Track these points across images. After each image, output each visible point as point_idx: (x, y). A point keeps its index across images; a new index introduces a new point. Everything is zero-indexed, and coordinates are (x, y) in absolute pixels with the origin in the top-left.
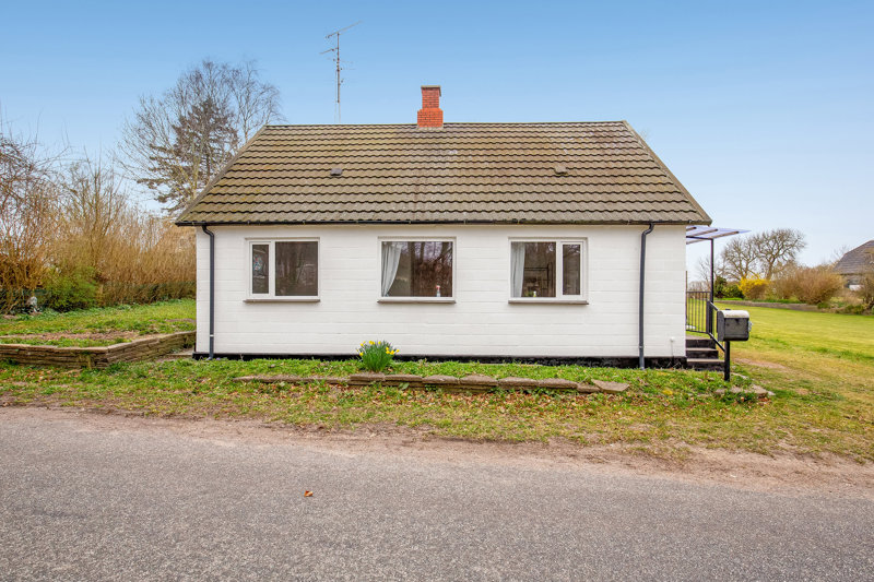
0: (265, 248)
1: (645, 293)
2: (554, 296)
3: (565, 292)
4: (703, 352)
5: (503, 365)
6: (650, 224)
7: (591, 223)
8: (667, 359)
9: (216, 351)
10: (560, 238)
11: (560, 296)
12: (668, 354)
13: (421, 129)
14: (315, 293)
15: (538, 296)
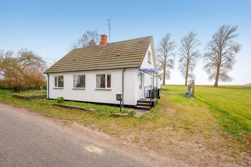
0: (56, 77)
1: (124, 87)
2: (105, 88)
3: (108, 87)
4: (146, 105)
5: (88, 104)
6: (125, 68)
7: (113, 69)
8: (130, 106)
9: (49, 98)
10: (106, 73)
11: (106, 88)
12: (130, 104)
13: (100, 46)
14: (63, 87)
15: (103, 88)
